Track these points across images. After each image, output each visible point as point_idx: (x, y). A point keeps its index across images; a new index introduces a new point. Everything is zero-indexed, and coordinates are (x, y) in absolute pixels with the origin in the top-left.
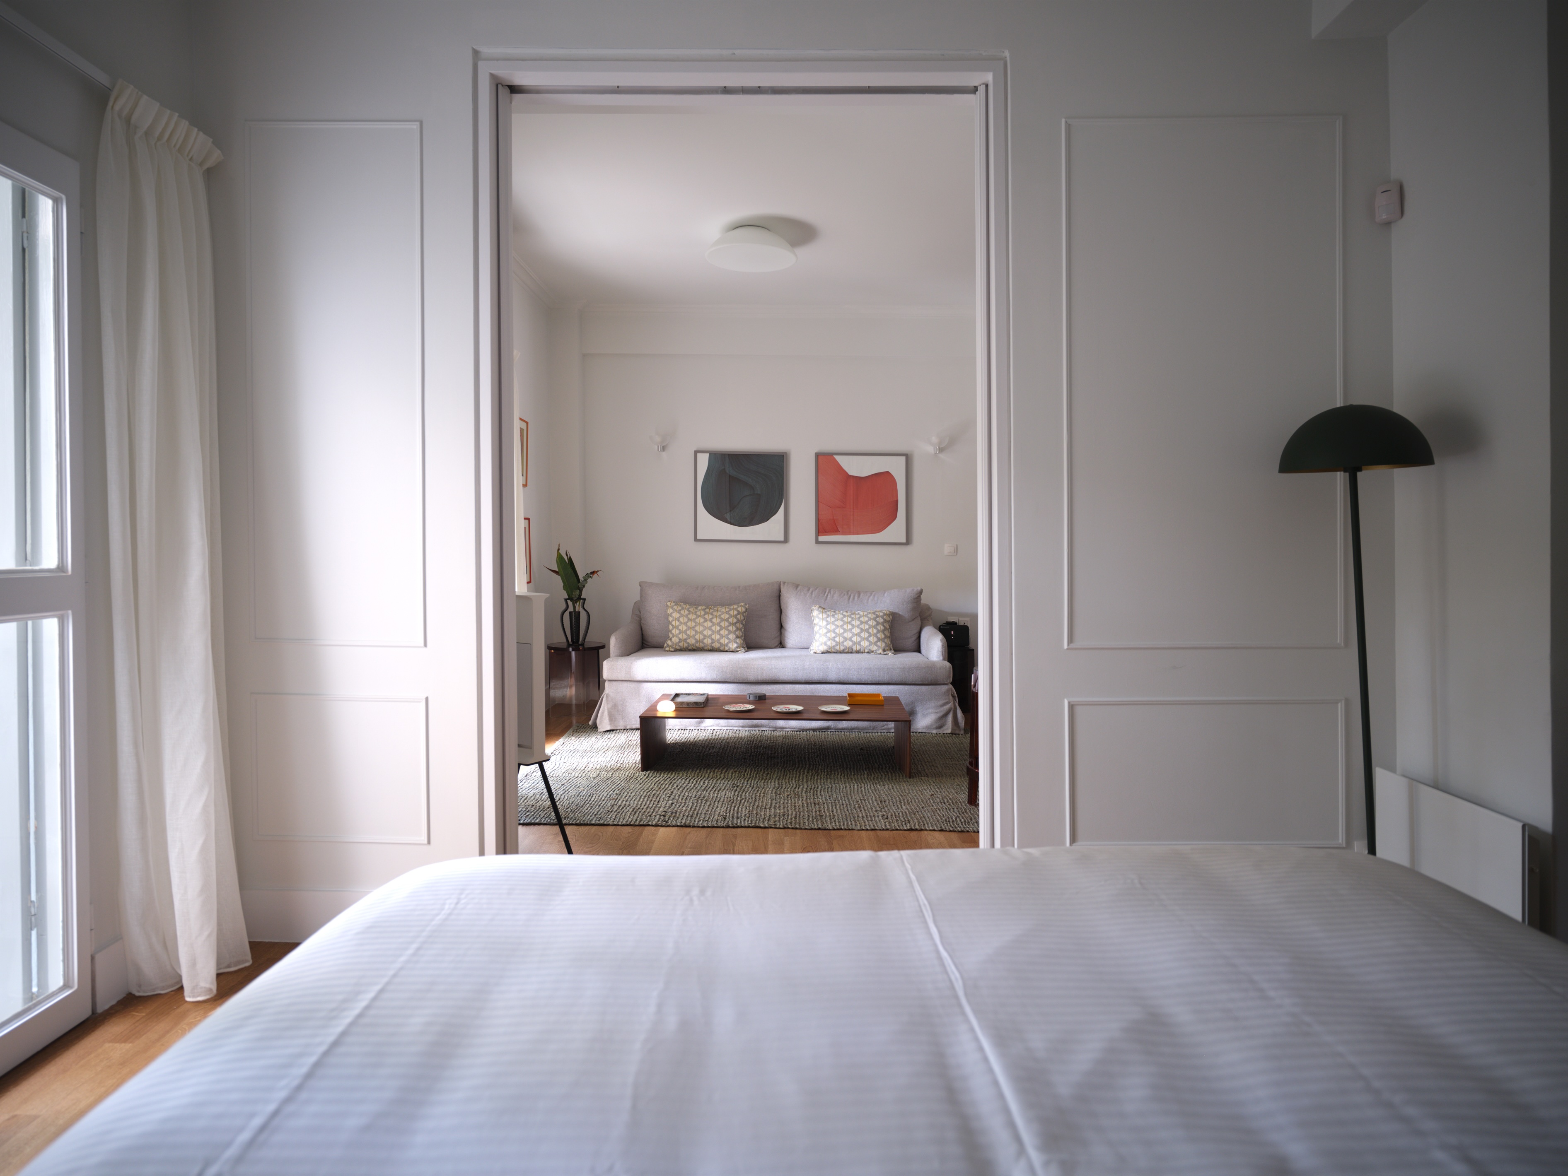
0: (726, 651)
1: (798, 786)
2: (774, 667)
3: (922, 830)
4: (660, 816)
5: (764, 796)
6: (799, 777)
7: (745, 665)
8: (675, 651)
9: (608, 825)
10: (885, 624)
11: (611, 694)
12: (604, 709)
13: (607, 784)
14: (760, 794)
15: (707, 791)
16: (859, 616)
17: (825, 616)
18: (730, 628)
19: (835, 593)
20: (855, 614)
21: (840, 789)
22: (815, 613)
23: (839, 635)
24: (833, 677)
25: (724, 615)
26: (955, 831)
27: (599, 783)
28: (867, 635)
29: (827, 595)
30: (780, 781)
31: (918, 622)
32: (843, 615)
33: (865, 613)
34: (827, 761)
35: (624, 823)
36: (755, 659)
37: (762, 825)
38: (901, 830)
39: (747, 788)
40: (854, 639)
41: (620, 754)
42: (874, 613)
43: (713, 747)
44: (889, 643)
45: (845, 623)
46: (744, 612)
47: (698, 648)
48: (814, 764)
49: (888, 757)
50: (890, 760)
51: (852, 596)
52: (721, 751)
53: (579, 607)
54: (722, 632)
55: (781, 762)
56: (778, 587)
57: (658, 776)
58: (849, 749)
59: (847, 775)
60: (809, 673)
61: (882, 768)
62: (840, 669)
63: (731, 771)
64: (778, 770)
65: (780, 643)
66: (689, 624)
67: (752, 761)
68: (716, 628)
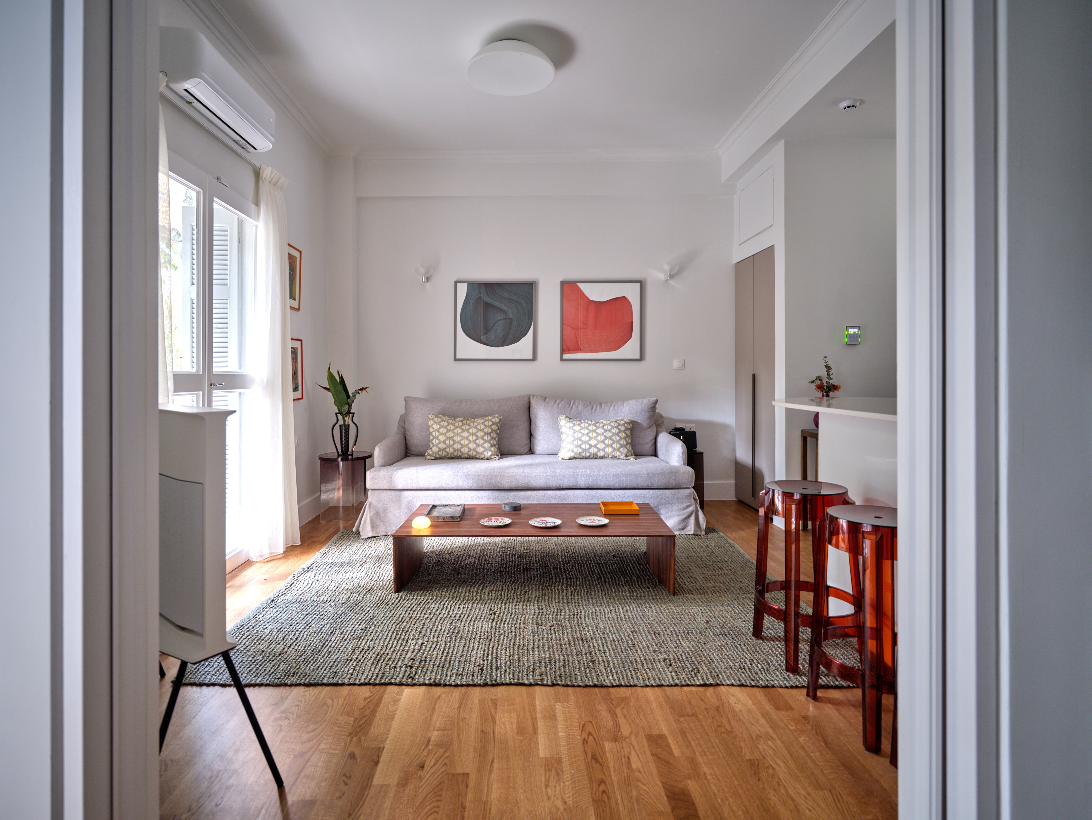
0: (482, 459)
1: (559, 610)
2: (527, 475)
3: (717, 685)
4: (407, 667)
5: (524, 627)
6: (558, 597)
7: (499, 473)
8: (435, 459)
9: (343, 685)
10: (626, 432)
11: (374, 502)
12: (366, 516)
13: (355, 611)
14: (520, 624)
15: (461, 622)
16: (602, 425)
17: (571, 425)
18: (485, 438)
19: (579, 404)
20: (599, 423)
21: (605, 614)
22: (562, 422)
23: (585, 442)
24: (582, 483)
25: (480, 426)
26: (758, 687)
27: (346, 611)
28: (610, 442)
29: (572, 406)
30: (540, 603)
31: (654, 428)
32: (588, 424)
33: (608, 422)
34: (584, 572)
35: (362, 681)
36: (509, 467)
37: (526, 682)
38: (693, 685)
39: (505, 616)
40: (599, 446)
41: (376, 567)
42: (616, 422)
43: (469, 556)
44: (631, 449)
45: (590, 431)
46: (498, 423)
47: (456, 456)
48: (571, 578)
49: (643, 566)
50: (645, 570)
51: (594, 407)
52: (477, 561)
53: (348, 420)
54: (478, 442)
55: (537, 575)
56: (528, 400)
57: (411, 599)
58: (602, 556)
59: (608, 593)
60: (561, 480)
61: (641, 582)
62: (589, 475)
63: (487, 589)
64: (536, 587)
65: (530, 450)
66: (448, 434)
67: (508, 574)
68: (473, 438)
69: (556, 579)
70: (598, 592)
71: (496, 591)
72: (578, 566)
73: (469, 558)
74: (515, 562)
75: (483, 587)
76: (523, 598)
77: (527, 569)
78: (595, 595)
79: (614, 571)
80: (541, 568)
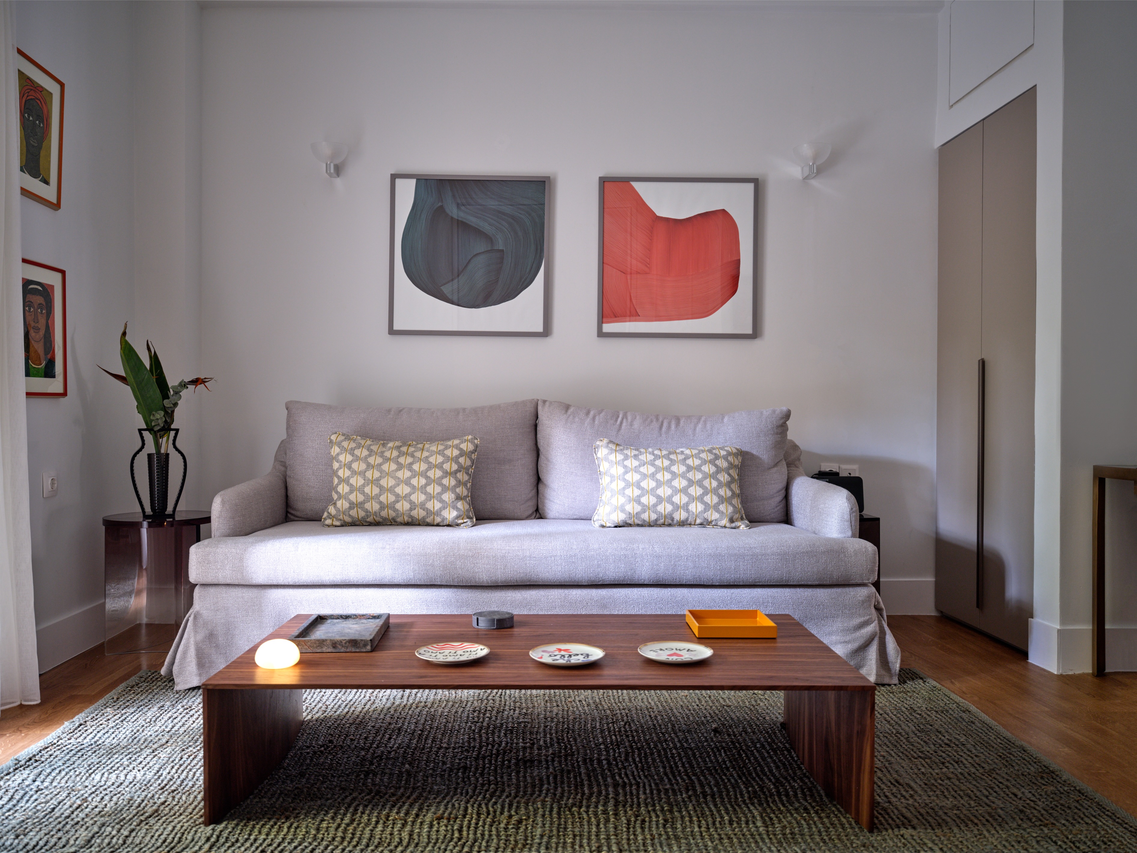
0: (438, 525)
7: (470, 550)
8: (342, 526)
10: (731, 472)
11: (205, 613)
12: (188, 643)
16: (683, 457)
17: (620, 457)
18: (445, 481)
19: (635, 418)
20: (675, 453)
22: (602, 452)
23: (647, 492)
24: (644, 573)
25: (434, 457)
28: (700, 491)
29: (621, 423)
31: (783, 468)
32: (654, 454)
33: (695, 452)
40: (676, 499)
42: (710, 451)
43: (399, 729)
44: (740, 506)
45: (658, 469)
46: (472, 452)
47: (385, 519)
49: (783, 754)
50: (790, 764)
51: (665, 424)
52: (415, 741)
53: (166, 445)
54: (430, 489)
55: (548, 777)
56: (532, 410)
57: (241, 840)
58: (689, 731)
59: (714, 823)
60: (599, 566)
61: (787, 795)
62: (659, 557)
63: (430, 815)
64: (544, 806)
65: (537, 510)
66: (369, 474)
67: (482, 774)
68: (419, 482)
69: (590, 787)
70: (691, 821)
71: (449, 819)
72: (639, 755)
73: (399, 733)
74: (500, 746)
75: (420, 809)
76: (512, 839)
77: (525, 762)
78: (684, 829)
79: (721, 767)
80: (556, 759)
